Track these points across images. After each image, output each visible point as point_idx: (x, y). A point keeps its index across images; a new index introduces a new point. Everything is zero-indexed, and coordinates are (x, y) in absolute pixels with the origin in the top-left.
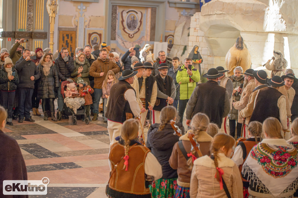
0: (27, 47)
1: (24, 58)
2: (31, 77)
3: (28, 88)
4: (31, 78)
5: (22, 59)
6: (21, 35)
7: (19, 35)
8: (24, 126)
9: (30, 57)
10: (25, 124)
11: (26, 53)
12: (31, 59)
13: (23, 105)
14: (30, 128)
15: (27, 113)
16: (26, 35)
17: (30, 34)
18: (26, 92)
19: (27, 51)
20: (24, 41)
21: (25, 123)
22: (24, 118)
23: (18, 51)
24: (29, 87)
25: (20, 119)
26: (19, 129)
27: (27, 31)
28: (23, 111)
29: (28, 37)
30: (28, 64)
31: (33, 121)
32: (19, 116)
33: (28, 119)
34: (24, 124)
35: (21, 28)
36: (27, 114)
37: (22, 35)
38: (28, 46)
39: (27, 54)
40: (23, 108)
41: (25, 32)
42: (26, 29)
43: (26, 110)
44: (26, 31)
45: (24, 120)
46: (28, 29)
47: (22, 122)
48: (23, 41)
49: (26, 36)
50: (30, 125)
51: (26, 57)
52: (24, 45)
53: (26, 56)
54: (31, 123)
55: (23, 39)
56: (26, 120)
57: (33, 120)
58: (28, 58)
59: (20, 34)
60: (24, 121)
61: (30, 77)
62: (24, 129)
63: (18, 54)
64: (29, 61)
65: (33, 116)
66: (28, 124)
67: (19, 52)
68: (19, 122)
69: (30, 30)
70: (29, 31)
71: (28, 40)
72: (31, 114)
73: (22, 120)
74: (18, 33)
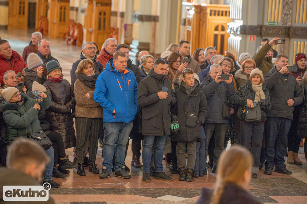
0: (281, 51)
1: (278, 69)
2: (288, 100)
3: (283, 118)
4: (288, 102)
5: (275, 71)
6: (271, 32)
7: (268, 32)
8: (274, 180)
9: (287, 67)
10: (276, 177)
11: (280, 61)
12: (288, 70)
13: (274, 146)
14: (284, 185)
15: (278, 159)
16: (279, 31)
17: (287, 30)
18: (280, 124)
19: (282, 58)
20: (278, 42)
21: (275, 175)
22: (275, 167)
23: (268, 57)
24: (285, 117)
25: (267, 168)
26: (266, 185)
27: (282, 25)
28: (273, 156)
29: (283, 34)
30: (284, 78)
31: (288, 173)
32: (266, 164)
33: (281, 170)
34: (274, 177)
35: (272, 21)
36: (279, 161)
37: (274, 31)
38: (283, 49)
39: (283, 63)
40: (273, 150)
41: (279, 27)
42: (280, 22)
43: (278, 154)
44: (280, 24)
45: (274, 170)
46: (283, 21)
47: (270, 174)
48: (276, 42)
49: (280, 33)
50: (283, 179)
51: (281, 68)
52: (277, 48)
53: (280, 66)
54: (286, 176)
55: (277, 38)
56: (276, 171)
57: (288, 171)
58: (283, 69)
59: (270, 30)
60: (274, 173)
61: (286, 101)
62: (273, 185)
63: (267, 63)
64: (286, 75)
65: (288, 164)
66: (279, 177)
67: (269, 60)
68: (266, 173)
69: (286, 23)
70: (285, 26)
71: (284, 41)
72: (286, 161)
73: (270, 169)
74: (267, 27)
